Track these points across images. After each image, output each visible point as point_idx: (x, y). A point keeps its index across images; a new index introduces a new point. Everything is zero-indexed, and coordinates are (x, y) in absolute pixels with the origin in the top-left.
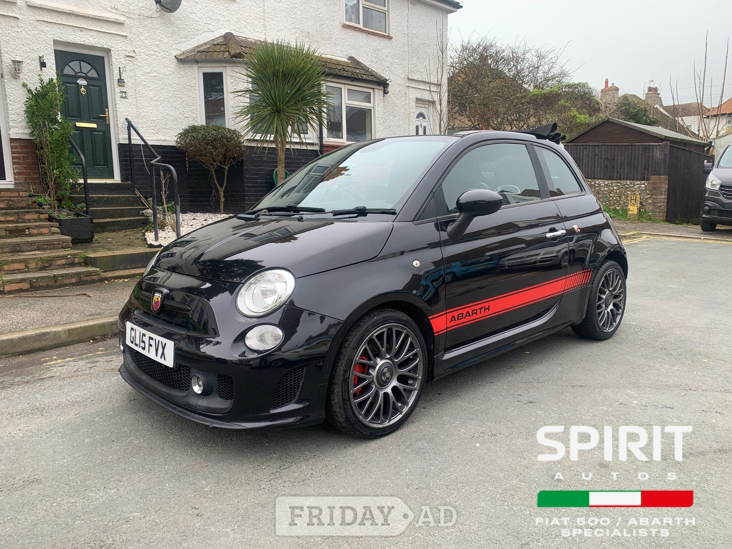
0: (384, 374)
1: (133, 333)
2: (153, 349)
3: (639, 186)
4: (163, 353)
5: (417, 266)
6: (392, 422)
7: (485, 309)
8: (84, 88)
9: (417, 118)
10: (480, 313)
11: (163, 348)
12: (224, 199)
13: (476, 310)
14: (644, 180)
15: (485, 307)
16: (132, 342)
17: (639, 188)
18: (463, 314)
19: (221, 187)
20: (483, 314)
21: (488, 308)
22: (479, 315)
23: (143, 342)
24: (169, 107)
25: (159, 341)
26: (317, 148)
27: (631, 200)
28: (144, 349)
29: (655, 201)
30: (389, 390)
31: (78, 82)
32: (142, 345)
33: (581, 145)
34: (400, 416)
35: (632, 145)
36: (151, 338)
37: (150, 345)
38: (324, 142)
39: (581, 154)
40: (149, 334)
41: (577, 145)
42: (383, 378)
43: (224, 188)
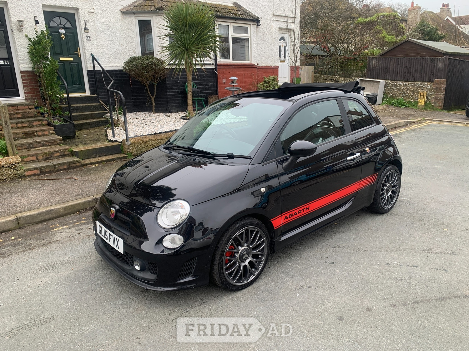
0: (244, 255)
1: (100, 228)
2: (112, 241)
3: (426, 86)
4: (117, 245)
5: (263, 191)
6: (249, 281)
7: (306, 209)
8: (63, 35)
9: (279, 41)
10: (304, 211)
11: (118, 242)
12: (155, 104)
13: (301, 210)
14: (430, 82)
15: (306, 208)
16: (100, 233)
17: (426, 87)
18: (292, 214)
19: (153, 96)
20: (305, 212)
21: (309, 208)
22: (302, 213)
23: (106, 235)
24: (118, 45)
25: (115, 237)
26: (213, 67)
27: (420, 95)
28: (107, 239)
29: (437, 96)
30: (247, 263)
31: (59, 31)
32: (106, 236)
33: (389, 58)
34: (254, 276)
35: (423, 58)
36: (110, 234)
37: (110, 238)
38: (218, 63)
39: (389, 64)
40: (109, 232)
41: (386, 58)
42: (243, 257)
43: (154, 97)
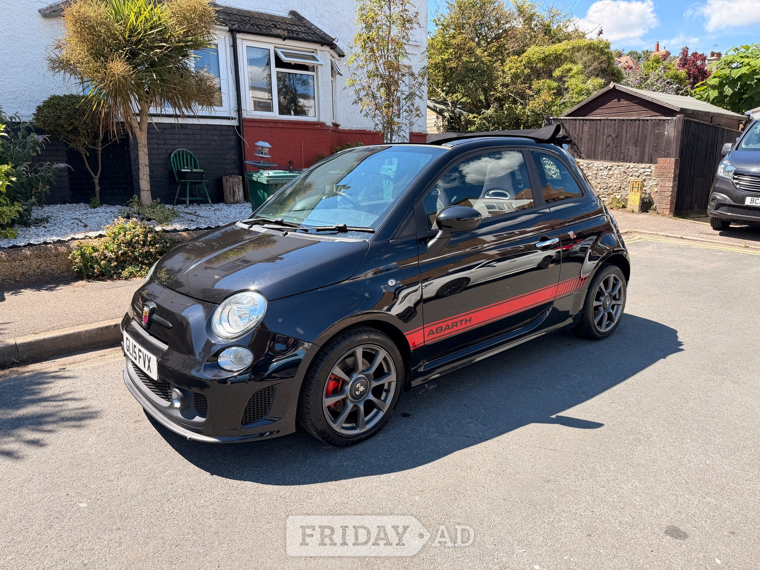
2: (142, 360)
4: (149, 366)
10: (461, 325)
11: (149, 362)
13: (457, 322)
14: (650, 163)
15: (465, 319)
17: (644, 172)
18: (441, 327)
20: (464, 326)
21: (469, 321)
22: (459, 327)
23: (135, 352)
25: (145, 354)
27: (633, 187)
28: (136, 359)
32: (134, 355)
33: (580, 120)
36: (140, 350)
37: (140, 357)
39: (581, 130)
40: (138, 346)
